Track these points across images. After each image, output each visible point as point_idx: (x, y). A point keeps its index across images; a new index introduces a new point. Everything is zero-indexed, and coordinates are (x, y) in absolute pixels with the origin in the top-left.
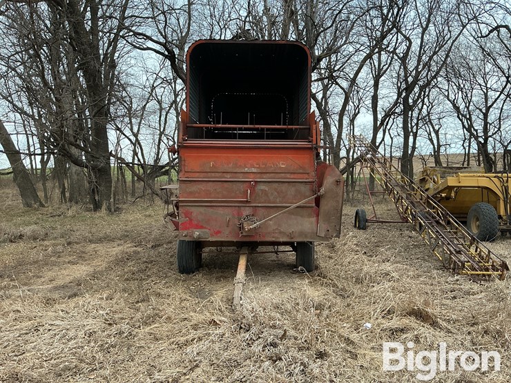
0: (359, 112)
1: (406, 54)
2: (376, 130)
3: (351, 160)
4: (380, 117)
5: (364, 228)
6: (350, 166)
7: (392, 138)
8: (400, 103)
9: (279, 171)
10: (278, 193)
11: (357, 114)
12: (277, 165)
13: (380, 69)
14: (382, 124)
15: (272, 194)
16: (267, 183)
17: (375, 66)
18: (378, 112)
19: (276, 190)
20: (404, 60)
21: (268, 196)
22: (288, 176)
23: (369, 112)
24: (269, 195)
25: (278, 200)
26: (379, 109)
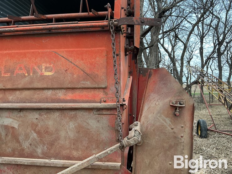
0: (192, 58)
1: (217, 26)
2: (203, 66)
3: (189, 83)
4: (205, 59)
5: (206, 137)
6: (189, 86)
7: (212, 71)
8: (215, 52)
9: (40, 86)
10: (38, 133)
11: (191, 59)
12: (35, 72)
13: (203, 34)
14: (206, 63)
15: (27, 136)
16: (16, 113)
17: (200, 32)
18: (204, 57)
19: (34, 126)
20: (216, 29)
21: (18, 141)
22: (61, 94)
23: (198, 58)
24: (21, 138)
25: (39, 151)
26: (204, 55)
